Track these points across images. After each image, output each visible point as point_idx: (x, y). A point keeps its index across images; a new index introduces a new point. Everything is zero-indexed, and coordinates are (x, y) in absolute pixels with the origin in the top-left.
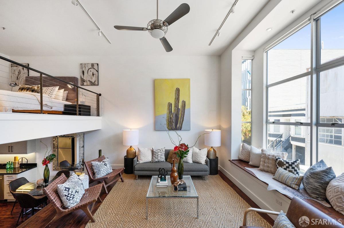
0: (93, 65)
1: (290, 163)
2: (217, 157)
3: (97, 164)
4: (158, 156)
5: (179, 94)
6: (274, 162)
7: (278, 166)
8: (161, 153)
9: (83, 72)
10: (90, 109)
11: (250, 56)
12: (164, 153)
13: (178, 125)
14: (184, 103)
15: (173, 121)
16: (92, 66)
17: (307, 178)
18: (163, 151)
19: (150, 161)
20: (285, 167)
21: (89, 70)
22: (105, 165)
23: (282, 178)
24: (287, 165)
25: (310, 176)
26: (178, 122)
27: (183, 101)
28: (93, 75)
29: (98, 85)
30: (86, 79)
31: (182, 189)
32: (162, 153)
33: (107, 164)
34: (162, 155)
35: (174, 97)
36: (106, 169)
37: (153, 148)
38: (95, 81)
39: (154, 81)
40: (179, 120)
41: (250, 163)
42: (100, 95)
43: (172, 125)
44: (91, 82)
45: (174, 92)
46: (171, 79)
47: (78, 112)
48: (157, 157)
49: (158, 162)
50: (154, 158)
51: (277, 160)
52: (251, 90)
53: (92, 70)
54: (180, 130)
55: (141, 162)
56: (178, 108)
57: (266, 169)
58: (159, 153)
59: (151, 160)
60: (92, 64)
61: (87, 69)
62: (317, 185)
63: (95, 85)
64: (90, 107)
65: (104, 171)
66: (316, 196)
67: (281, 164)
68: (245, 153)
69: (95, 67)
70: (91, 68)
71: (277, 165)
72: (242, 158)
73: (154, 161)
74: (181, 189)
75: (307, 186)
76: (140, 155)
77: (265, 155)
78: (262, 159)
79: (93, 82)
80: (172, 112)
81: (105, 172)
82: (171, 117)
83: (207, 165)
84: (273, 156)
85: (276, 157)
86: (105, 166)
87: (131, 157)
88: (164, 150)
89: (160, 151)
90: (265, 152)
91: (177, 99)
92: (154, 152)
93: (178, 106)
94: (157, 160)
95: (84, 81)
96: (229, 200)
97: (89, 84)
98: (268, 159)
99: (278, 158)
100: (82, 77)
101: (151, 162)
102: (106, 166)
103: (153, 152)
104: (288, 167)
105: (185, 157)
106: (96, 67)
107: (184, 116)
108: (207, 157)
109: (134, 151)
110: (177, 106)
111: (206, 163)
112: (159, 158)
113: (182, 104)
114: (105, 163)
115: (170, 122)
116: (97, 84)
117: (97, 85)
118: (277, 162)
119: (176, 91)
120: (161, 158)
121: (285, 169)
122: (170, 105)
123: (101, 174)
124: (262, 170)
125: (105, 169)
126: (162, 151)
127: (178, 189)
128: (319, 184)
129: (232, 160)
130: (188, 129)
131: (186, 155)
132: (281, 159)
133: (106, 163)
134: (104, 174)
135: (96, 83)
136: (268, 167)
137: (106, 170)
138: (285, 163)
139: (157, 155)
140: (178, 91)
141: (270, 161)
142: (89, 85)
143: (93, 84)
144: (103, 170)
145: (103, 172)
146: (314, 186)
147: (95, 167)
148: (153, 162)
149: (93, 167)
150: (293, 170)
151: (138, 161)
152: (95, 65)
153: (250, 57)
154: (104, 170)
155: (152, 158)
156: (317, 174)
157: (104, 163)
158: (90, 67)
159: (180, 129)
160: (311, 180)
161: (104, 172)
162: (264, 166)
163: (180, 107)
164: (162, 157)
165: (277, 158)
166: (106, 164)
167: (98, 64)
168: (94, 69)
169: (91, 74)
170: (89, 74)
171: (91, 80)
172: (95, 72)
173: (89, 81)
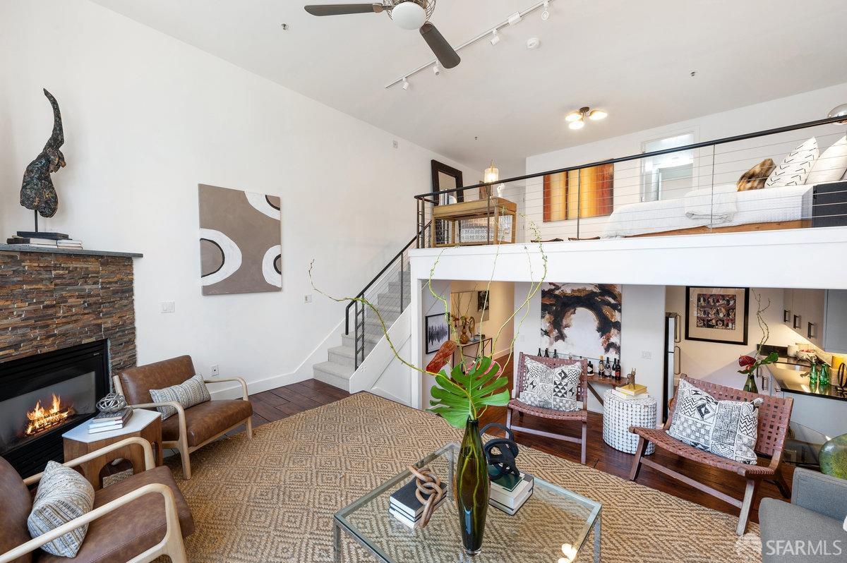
22: (699, 408)
33: (707, 412)
36: (695, 423)
65: (685, 425)
81: (689, 431)
86: (697, 415)
102: (702, 415)
125: (690, 422)
133: (712, 407)
144: (683, 420)
154: (686, 420)
161: (684, 429)
166: (703, 410)
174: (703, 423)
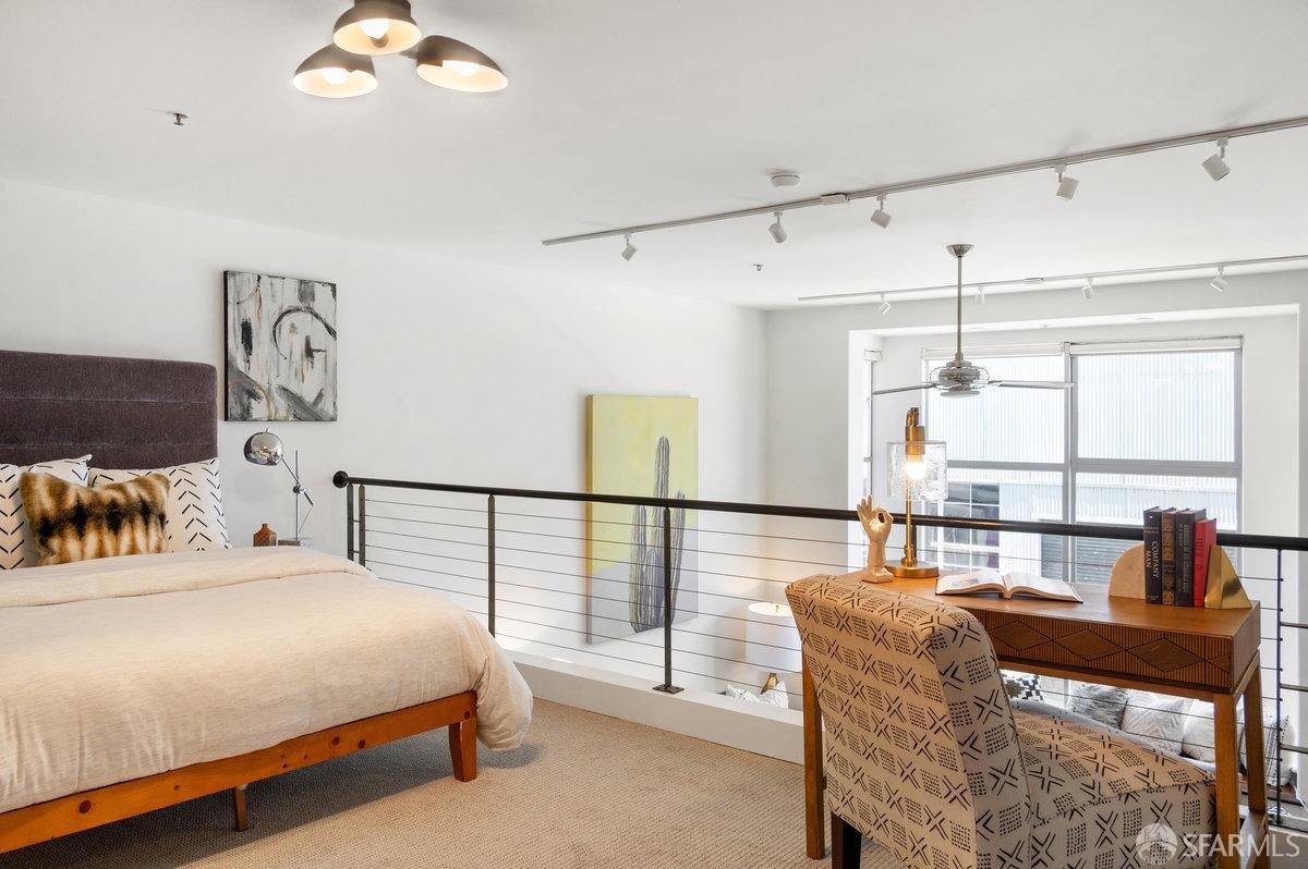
0: (306, 289)
5: (668, 463)
9: (246, 330)
15: (647, 589)
16: (302, 296)
21: (286, 323)
27: (678, 495)
28: (309, 352)
29: (335, 418)
30: (263, 382)
35: (653, 480)
38: (320, 396)
39: (586, 406)
43: (646, 607)
44: (295, 399)
45: (653, 457)
46: (645, 399)
53: (305, 323)
60: (301, 282)
61: (271, 310)
63: (318, 419)
69: (318, 306)
70: (298, 310)
79: (310, 398)
80: (647, 546)
82: (642, 574)
91: (663, 486)
95: (252, 395)
97: (282, 413)
100: (240, 364)
106: (323, 302)
107: (679, 560)
110: (660, 517)
115: (641, 593)
116: (330, 410)
117: (329, 419)
119: (659, 451)
122: (640, 516)
135: (326, 406)
140: (664, 450)
142: (286, 420)
143: (306, 411)
152: (318, 288)
158: (294, 301)
167: (333, 286)
168: (317, 316)
169: (299, 348)
170: (284, 349)
171: (294, 387)
172: (320, 339)
173: (285, 390)
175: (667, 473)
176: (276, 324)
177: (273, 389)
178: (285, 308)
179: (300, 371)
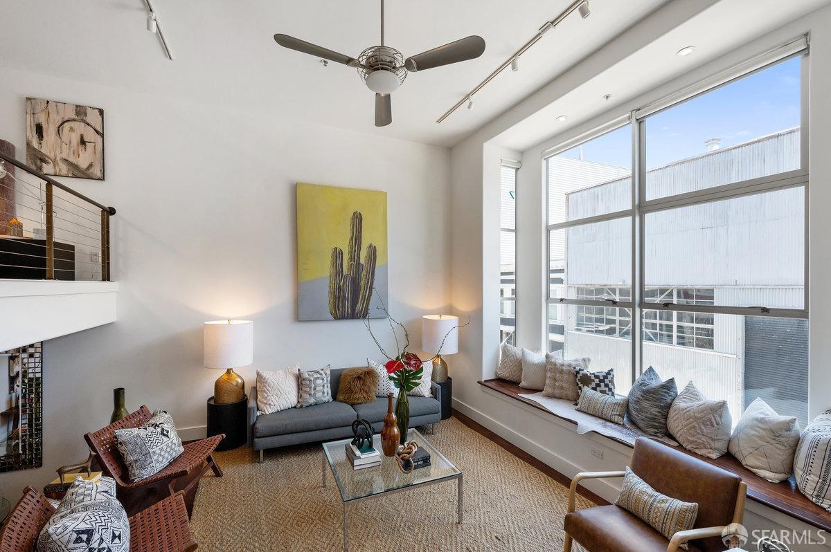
0: (81, 111)
1: (602, 378)
2: (450, 378)
3: (138, 436)
4: (315, 389)
5: (361, 227)
6: (572, 377)
7: (580, 385)
8: (323, 379)
9: (39, 128)
10: (72, 256)
11: (512, 159)
12: (329, 379)
13: (359, 307)
14: (373, 251)
15: (344, 296)
16: (78, 113)
17: (637, 402)
18: (326, 374)
19: (293, 405)
20: (593, 385)
21: (67, 126)
22: (162, 433)
23: (595, 408)
24: (597, 381)
25: (642, 396)
26: (358, 299)
27: (371, 246)
28: (83, 142)
29: (103, 179)
30: (52, 156)
31: (421, 462)
32: (326, 382)
33: (168, 432)
34: (325, 385)
35: (349, 235)
36: (167, 445)
37: (299, 370)
38: (91, 165)
39: (295, 189)
40: (361, 293)
41: (523, 384)
42: (112, 211)
43: (344, 306)
44: (73, 166)
45: (349, 222)
46: (341, 189)
47: (51, 267)
48: (313, 392)
49: (316, 404)
50: (306, 396)
51: (578, 372)
52: (516, 231)
53: (80, 128)
54: (364, 317)
55: (269, 410)
56: (359, 263)
57: (557, 392)
58: (319, 382)
59: (296, 402)
60: (77, 106)
61: (56, 119)
62: (654, 411)
63: (90, 178)
64: (72, 248)
65: (163, 453)
66: (654, 430)
67: (586, 380)
68: (511, 364)
69: (88, 119)
70: (75, 120)
71: (579, 383)
72: (505, 374)
73: (305, 405)
74: (419, 463)
75: (637, 416)
76: (265, 391)
77: (555, 365)
78: (549, 374)
79: (83, 165)
80: (344, 272)
81: (166, 455)
82: (340, 287)
83: (435, 397)
84: (570, 365)
85: (575, 368)
86: (165, 439)
87: (230, 399)
88: (328, 372)
89: (319, 376)
90: (553, 360)
91: (357, 240)
92: (304, 379)
93: (359, 257)
94: (312, 401)
95: (43, 161)
96: (500, 469)
97: (64, 172)
98: (562, 372)
99: (580, 370)
100: (35, 145)
101: (295, 407)
102: (167, 436)
103: (300, 380)
104: (598, 385)
105: (417, 384)
106: (93, 117)
107: (372, 284)
108: (433, 379)
109: (240, 381)
110: (355, 256)
111: (432, 393)
112: (319, 395)
113: (369, 252)
114: (163, 429)
115: (339, 297)
116: (99, 174)
117: (99, 179)
118: (579, 378)
119: (353, 219)
120: (324, 393)
121: (593, 389)
122: (338, 254)
123: (154, 464)
124: (550, 396)
125: (165, 447)
126: (324, 375)
127: (413, 464)
128: (657, 410)
129: (485, 381)
130: (383, 316)
131: (417, 381)
132: (585, 371)
133: (165, 426)
134: (162, 462)
135: (97, 171)
136: (562, 388)
137: (168, 450)
138: (593, 377)
139: (313, 386)
140: (358, 219)
141: (565, 377)
142: (68, 176)
143: (83, 174)
144: (158, 452)
145: (160, 459)
146: (651, 414)
147: (130, 447)
148: (301, 407)
149: (122, 449)
150: (607, 389)
151: (258, 409)
152: (89, 111)
153: (513, 163)
154: (161, 449)
155: (300, 396)
156: (654, 393)
157: (159, 430)
158: (72, 115)
159: (364, 315)
160: (645, 404)
161: (163, 456)
162: (554, 387)
163: (362, 261)
164: (326, 390)
165: (578, 369)
166: (165, 432)
167: (101, 112)
168: (88, 124)
169: (75, 139)
170: (64, 139)
171: (72, 159)
172: (90, 135)
173: (66, 160)
174: (171, 440)
175: (360, 232)
176: (60, 126)
177: (58, 159)
178: (66, 119)
179: (76, 153)
